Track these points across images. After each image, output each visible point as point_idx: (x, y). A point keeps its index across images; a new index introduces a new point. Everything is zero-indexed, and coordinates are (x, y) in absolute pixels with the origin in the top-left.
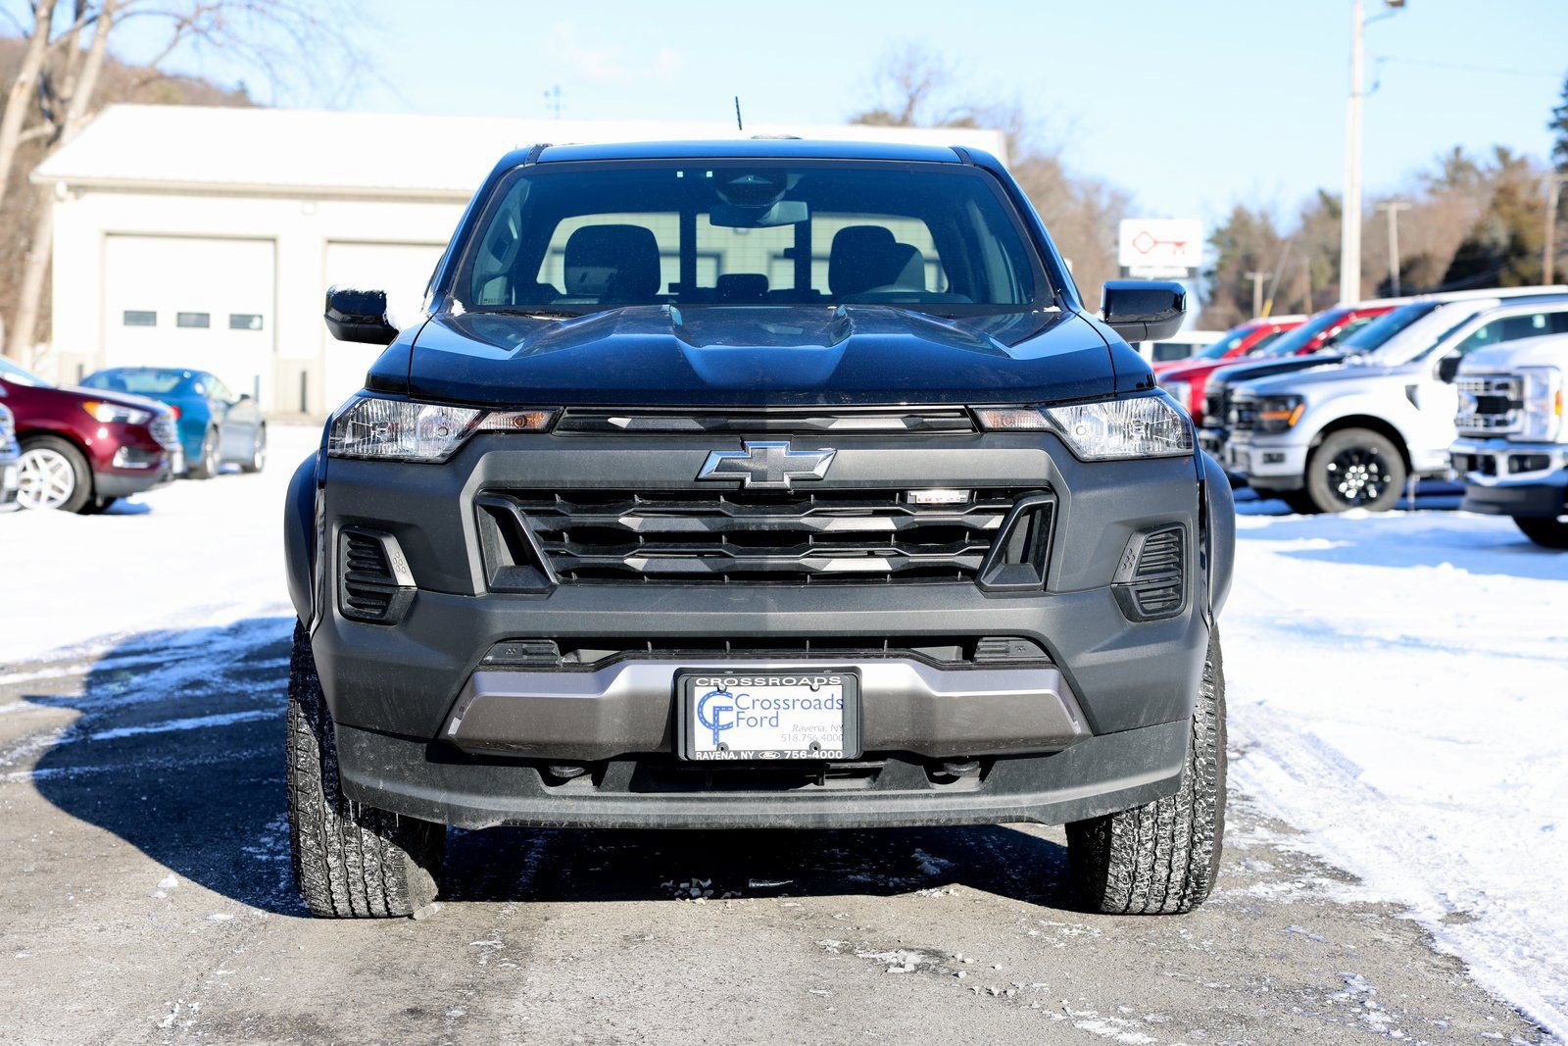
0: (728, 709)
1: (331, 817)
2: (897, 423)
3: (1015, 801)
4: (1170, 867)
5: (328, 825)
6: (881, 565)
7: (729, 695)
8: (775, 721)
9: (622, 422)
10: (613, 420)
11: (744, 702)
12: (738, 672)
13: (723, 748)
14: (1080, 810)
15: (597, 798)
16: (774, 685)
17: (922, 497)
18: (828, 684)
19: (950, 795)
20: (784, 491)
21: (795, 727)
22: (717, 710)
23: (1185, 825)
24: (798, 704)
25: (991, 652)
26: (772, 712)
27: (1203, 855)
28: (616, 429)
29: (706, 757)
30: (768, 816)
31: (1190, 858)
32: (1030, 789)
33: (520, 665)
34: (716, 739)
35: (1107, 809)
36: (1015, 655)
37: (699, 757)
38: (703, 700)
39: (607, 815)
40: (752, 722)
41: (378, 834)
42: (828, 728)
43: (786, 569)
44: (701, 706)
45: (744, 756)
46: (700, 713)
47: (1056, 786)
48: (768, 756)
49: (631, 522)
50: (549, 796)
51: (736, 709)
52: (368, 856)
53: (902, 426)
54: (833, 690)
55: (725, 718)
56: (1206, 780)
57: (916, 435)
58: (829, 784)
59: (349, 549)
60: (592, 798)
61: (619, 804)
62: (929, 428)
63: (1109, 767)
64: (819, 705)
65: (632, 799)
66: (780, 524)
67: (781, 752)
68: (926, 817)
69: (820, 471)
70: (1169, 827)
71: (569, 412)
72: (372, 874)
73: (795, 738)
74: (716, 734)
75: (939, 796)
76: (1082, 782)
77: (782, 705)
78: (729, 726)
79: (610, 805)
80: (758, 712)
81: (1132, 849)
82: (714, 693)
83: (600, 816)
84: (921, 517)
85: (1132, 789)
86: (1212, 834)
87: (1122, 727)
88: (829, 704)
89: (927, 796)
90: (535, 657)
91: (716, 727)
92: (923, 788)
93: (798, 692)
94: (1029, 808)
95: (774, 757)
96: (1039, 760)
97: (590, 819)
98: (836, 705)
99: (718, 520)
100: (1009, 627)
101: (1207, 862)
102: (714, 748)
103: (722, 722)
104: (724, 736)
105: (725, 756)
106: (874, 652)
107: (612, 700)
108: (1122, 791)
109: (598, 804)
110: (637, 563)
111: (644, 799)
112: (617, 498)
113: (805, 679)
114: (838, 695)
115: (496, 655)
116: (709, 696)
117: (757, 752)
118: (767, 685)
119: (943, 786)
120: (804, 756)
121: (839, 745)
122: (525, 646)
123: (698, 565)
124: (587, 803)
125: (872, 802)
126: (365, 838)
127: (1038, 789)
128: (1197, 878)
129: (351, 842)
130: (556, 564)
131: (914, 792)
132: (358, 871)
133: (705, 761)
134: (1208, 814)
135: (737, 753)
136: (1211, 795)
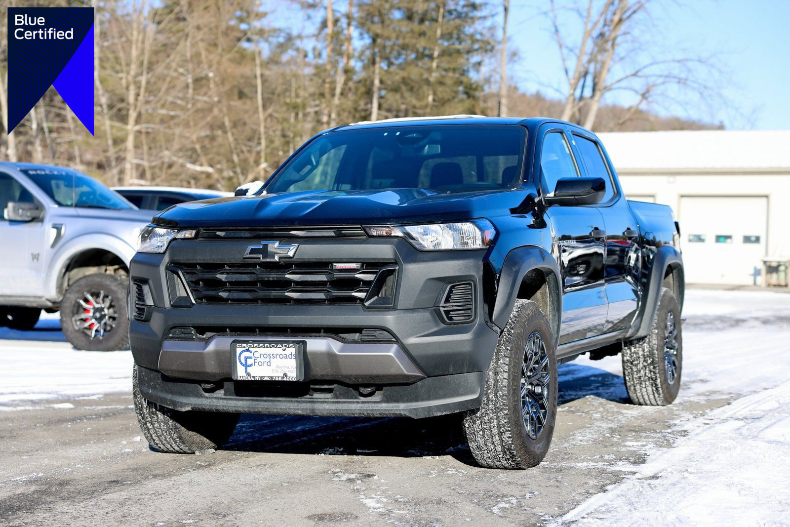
0: (250, 358)
1: (145, 406)
2: (331, 233)
3: (397, 406)
4: (493, 444)
5: (145, 410)
6: (321, 296)
7: (250, 352)
8: (269, 364)
9: (222, 234)
10: (218, 233)
11: (257, 355)
12: (254, 342)
13: (249, 374)
14: (429, 412)
15: (225, 399)
16: (267, 347)
17: (339, 266)
18: (289, 347)
19: (368, 402)
20: (275, 263)
21: (277, 366)
22: (246, 358)
23: (495, 424)
24: (278, 356)
25: (368, 336)
26: (268, 360)
27: (507, 439)
28: (219, 237)
29: (241, 379)
30: (291, 409)
31: (502, 440)
32: (404, 402)
33: (181, 338)
34: (246, 371)
35: (443, 412)
36: (380, 338)
37: (239, 378)
38: (241, 354)
39: (228, 406)
40: (260, 364)
41: (164, 414)
42: (290, 367)
43: (279, 297)
44: (240, 356)
45: (257, 379)
46: (239, 359)
47: (417, 401)
48: (266, 379)
49: (222, 277)
50: (207, 397)
51: (254, 358)
52: (162, 424)
53: (333, 234)
54: (292, 350)
55: (250, 362)
56: (502, 402)
57: (340, 238)
58: (316, 395)
59: (137, 290)
60: (223, 399)
61: (233, 402)
62: (345, 235)
63: (441, 392)
64: (286, 357)
65: (238, 400)
66: (277, 278)
67: (271, 377)
68: (357, 412)
69: (291, 254)
70: (488, 424)
71: (204, 230)
72: (166, 432)
73: (277, 372)
74: (246, 369)
75: (363, 402)
76: (429, 398)
77: (272, 357)
78: (251, 365)
79: (230, 402)
80: (262, 360)
81: (474, 434)
82: (245, 351)
83: (226, 406)
84: (337, 275)
85: (453, 403)
86: (509, 429)
87: (441, 373)
88: (290, 356)
89: (358, 402)
90: (186, 335)
91: (246, 366)
92: (355, 399)
93: (277, 351)
94: (403, 410)
95: (268, 379)
96: (404, 387)
97: (222, 408)
98: (293, 357)
99: (253, 276)
100: (377, 325)
101: (510, 442)
102: (246, 375)
103: (249, 363)
104: (249, 370)
105: (249, 378)
106: (317, 335)
107: (208, 353)
108: (449, 404)
109: (225, 401)
110: (224, 295)
111: (243, 400)
112: (218, 267)
113: (280, 345)
114: (294, 353)
115: (173, 334)
116: (242, 352)
117: (261, 377)
118: (264, 347)
119: (365, 398)
120: (280, 379)
121: (294, 375)
122: (183, 330)
123: (247, 296)
124: (221, 401)
125: (334, 404)
126: (159, 416)
127: (408, 401)
128: (508, 449)
129: (154, 417)
130: (196, 295)
131: (352, 400)
132: (160, 430)
133: (241, 380)
134: (505, 419)
135: (254, 377)
136: (505, 410)
